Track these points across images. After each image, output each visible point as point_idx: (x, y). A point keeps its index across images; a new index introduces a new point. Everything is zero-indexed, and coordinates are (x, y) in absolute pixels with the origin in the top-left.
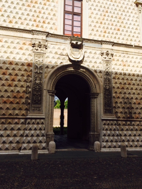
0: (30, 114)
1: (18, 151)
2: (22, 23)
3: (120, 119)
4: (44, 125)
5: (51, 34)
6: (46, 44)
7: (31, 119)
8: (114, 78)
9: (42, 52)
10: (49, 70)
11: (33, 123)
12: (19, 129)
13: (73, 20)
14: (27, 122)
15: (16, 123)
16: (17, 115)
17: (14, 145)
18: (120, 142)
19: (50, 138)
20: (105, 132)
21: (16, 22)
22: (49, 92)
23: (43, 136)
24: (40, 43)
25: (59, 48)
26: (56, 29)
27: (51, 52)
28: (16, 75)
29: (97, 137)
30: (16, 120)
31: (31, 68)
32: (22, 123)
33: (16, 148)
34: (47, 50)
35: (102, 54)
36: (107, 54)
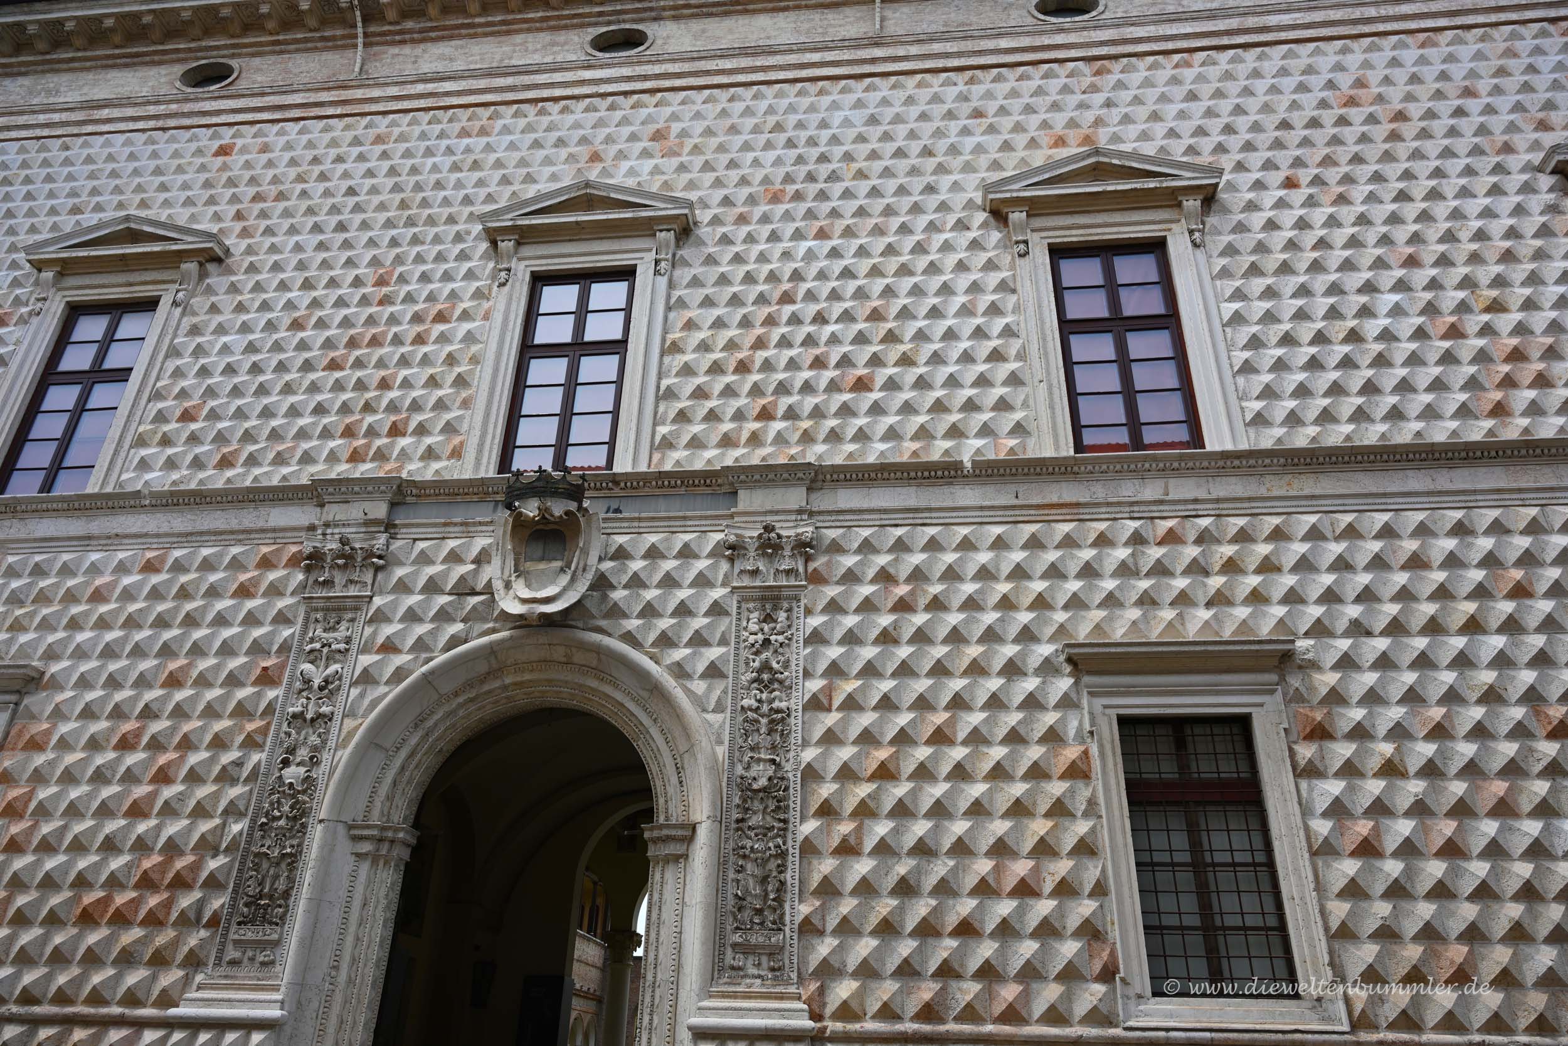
0: (196, 994)
2: (279, 461)
3: (853, 1027)
5: (415, 483)
6: (382, 542)
7: (197, 1025)
8: (816, 704)
9: (353, 591)
10: (373, 692)
13: (571, 385)
21: (251, 460)
22: (354, 839)
25: (453, 557)
26: (456, 454)
27: (401, 587)
28: (186, 743)
30: (114, 1037)
31: (271, 694)
34: (380, 576)
35: (733, 550)
36: (770, 546)
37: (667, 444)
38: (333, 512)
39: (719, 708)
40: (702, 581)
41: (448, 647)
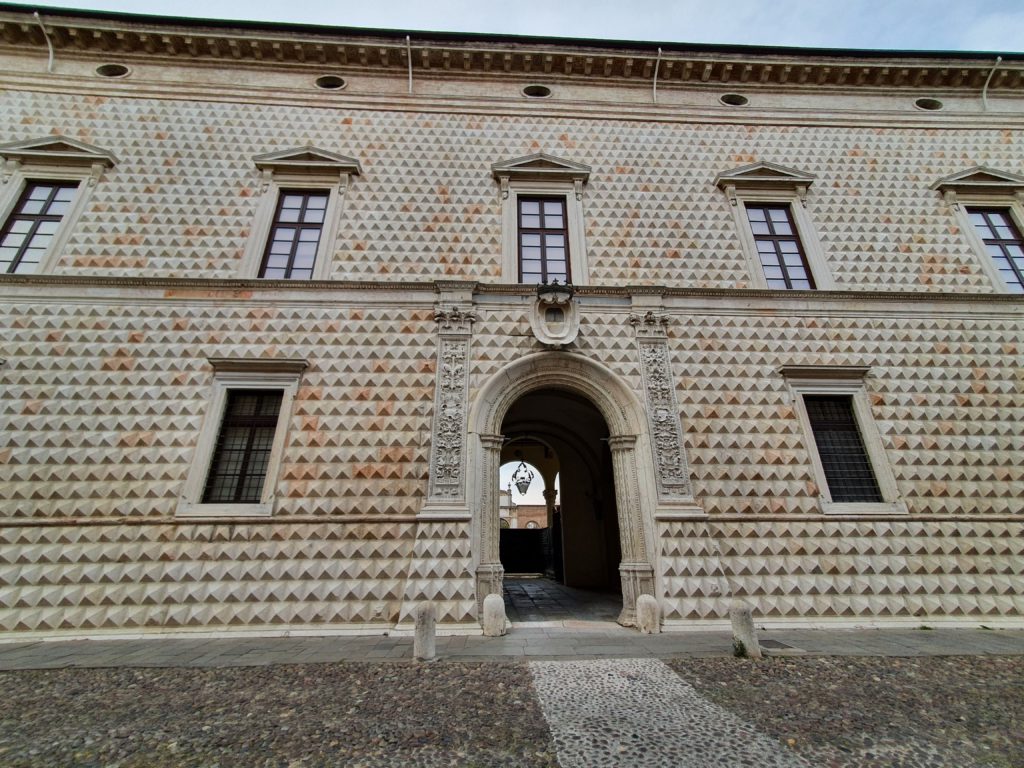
0: (427, 508)
1: (389, 625)
2: (412, 271)
3: (720, 516)
4: (468, 543)
5: (484, 285)
6: (473, 310)
7: (431, 521)
8: (680, 387)
9: (462, 332)
10: (481, 377)
11: (437, 536)
12: (395, 555)
13: (543, 247)
14: (418, 533)
15: (388, 536)
16: (391, 511)
17: (378, 606)
18: (729, 595)
19: (488, 582)
20: (669, 562)
21: (398, 270)
22: (483, 441)
23: (466, 575)
24: (455, 309)
25: (508, 319)
26: (499, 273)
27: (485, 331)
28: (393, 398)
29: (647, 580)
30: (388, 528)
31: (432, 377)
32: (406, 536)
33: (384, 616)
34: (474, 326)
35: (634, 322)
36: (650, 321)
37: (595, 275)
38: (445, 296)
39: (639, 388)
40: (622, 334)
41: (513, 358)
